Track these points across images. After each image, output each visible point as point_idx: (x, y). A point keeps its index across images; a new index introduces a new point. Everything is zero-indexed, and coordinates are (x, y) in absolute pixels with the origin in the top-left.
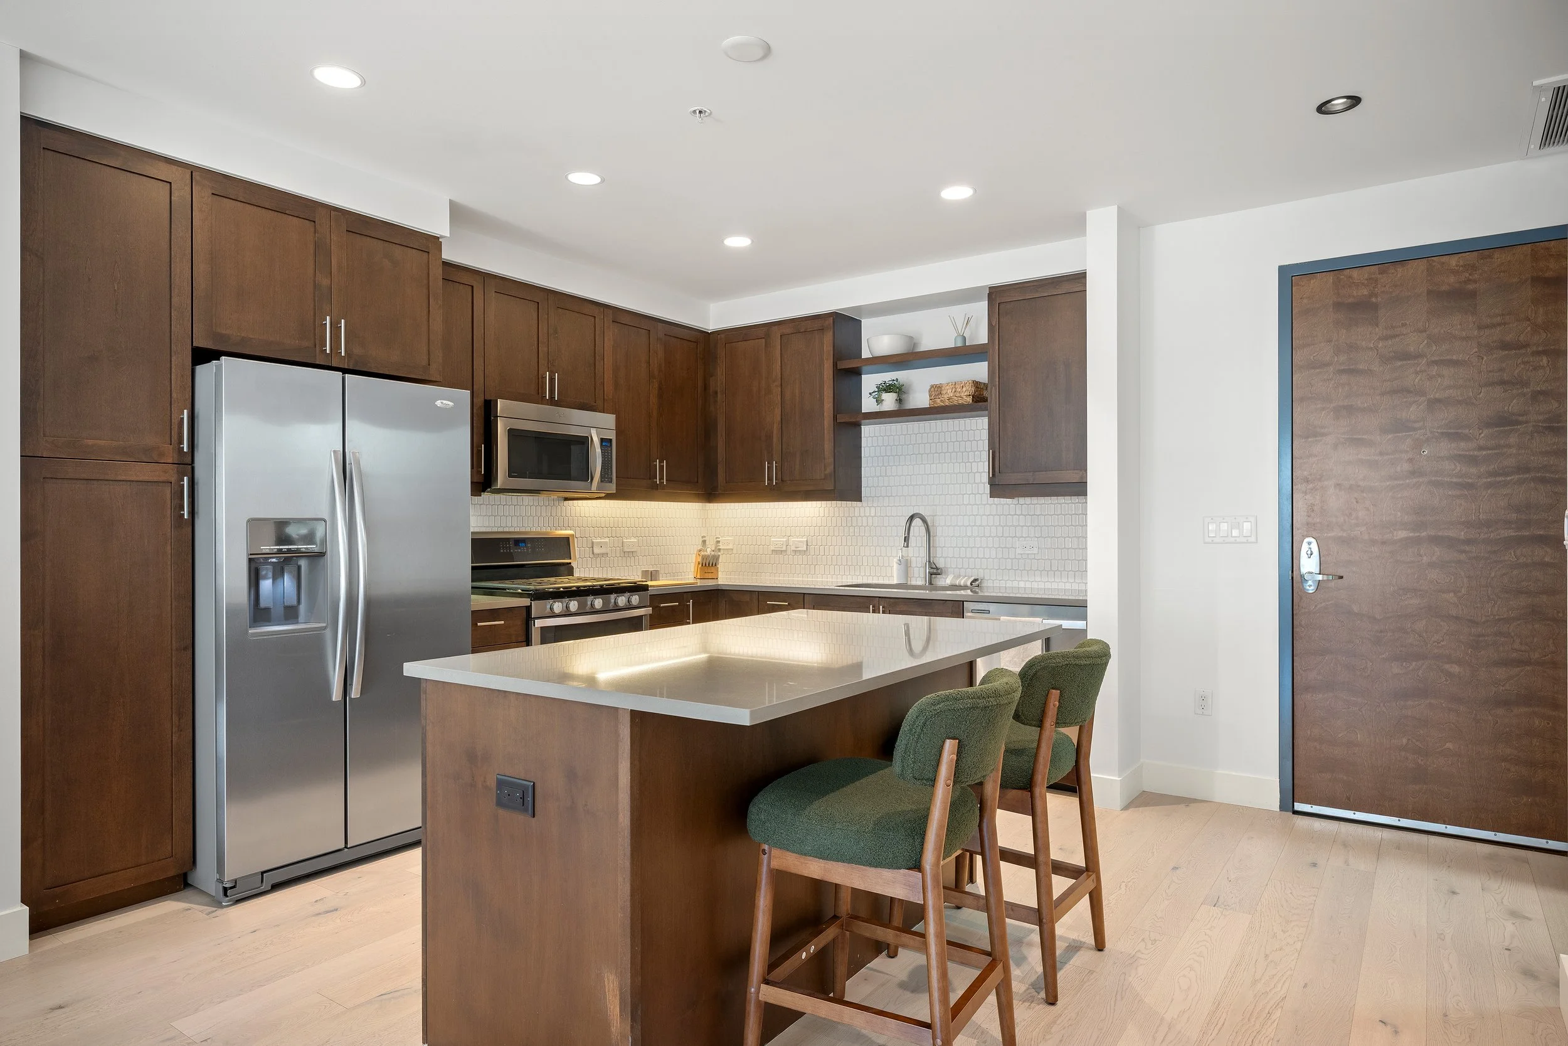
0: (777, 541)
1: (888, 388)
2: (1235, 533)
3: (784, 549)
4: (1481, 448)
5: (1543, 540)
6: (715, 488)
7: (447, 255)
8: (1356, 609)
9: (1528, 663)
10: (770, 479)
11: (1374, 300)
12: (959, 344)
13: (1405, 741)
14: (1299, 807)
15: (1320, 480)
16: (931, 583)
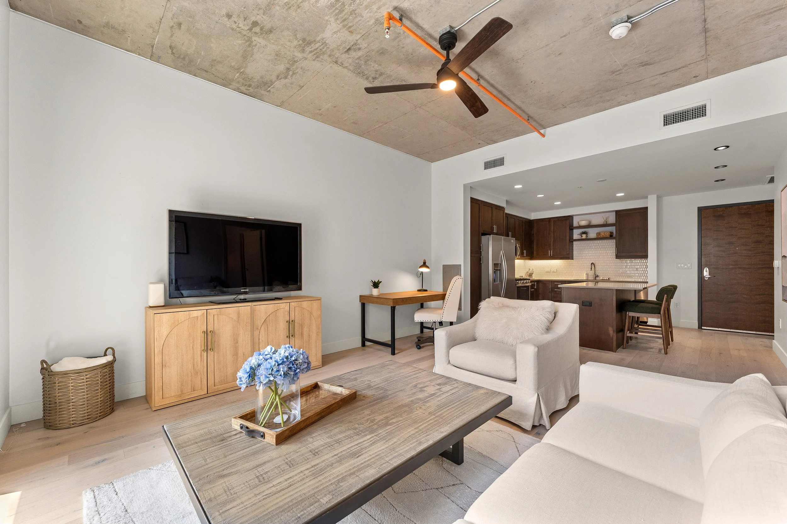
0: (548, 269)
1: (584, 233)
2: (686, 267)
3: (550, 271)
4: (752, 248)
5: (768, 268)
6: (533, 257)
7: (507, 211)
8: (719, 283)
9: (765, 294)
10: (550, 255)
11: (724, 215)
12: (605, 223)
13: (732, 312)
14: (703, 328)
15: (709, 255)
16: (595, 279)
